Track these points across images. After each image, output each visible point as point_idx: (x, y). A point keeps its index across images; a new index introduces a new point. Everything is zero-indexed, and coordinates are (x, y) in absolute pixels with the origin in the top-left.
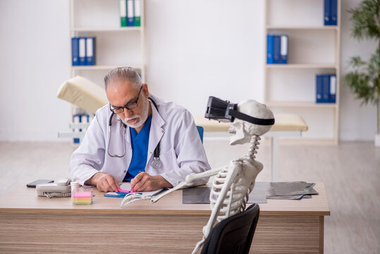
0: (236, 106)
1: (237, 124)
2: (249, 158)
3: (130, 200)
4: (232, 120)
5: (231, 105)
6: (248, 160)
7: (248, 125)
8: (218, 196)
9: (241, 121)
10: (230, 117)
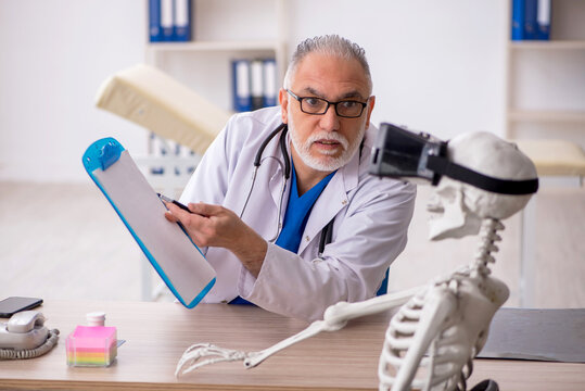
0: (444, 148)
1: (448, 192)
2: (474, 274)
3: (196, 360)
4: (435, 181)
5: (433, 145)
6: (473, 281)
7: (474, 194)
8: (399, 367)
9: (456, 185)
10: (430, 174)
